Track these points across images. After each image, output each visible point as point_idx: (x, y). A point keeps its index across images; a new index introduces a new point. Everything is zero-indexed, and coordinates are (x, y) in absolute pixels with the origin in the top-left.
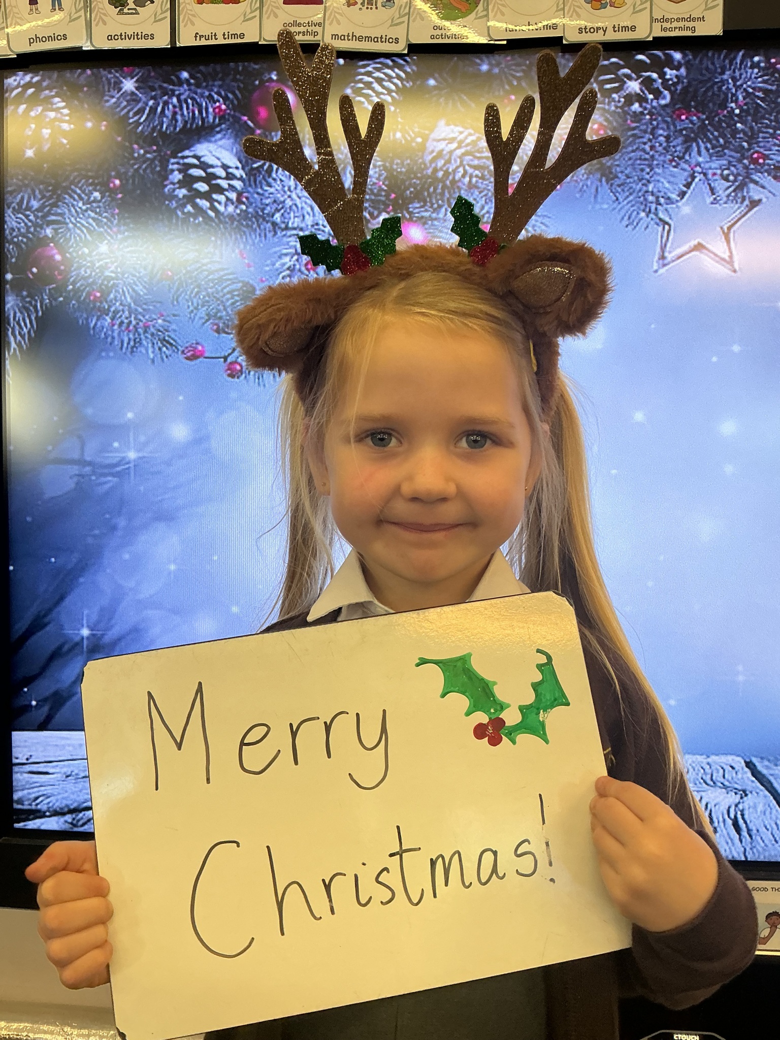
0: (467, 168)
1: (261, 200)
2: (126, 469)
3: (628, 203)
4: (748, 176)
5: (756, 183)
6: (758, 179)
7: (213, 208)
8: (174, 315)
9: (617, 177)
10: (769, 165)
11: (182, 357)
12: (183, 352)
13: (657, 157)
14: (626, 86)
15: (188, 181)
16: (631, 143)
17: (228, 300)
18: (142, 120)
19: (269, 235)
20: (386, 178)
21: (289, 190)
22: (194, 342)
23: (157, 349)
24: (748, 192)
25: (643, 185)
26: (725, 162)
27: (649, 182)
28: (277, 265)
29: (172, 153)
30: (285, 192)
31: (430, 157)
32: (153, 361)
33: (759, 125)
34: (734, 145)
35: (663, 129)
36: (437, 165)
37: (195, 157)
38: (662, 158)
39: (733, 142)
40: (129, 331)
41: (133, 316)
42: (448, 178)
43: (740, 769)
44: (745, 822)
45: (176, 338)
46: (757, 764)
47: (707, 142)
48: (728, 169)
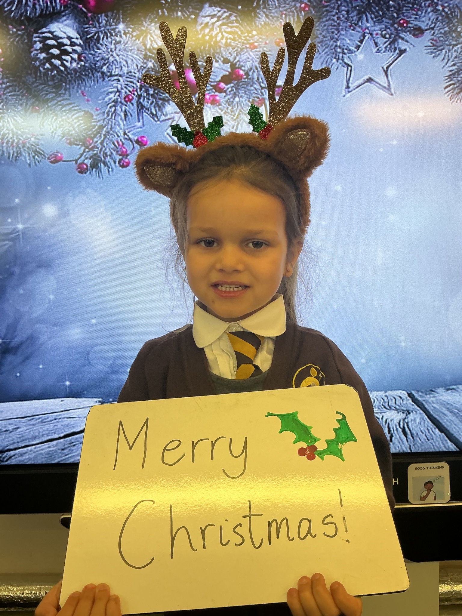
0: (224, 33)
1: (94, 58)
2: (17, 236)
3: (325, 53)
4: (397, 35)
5: (403, 39)
6: (403, 36)
7: (63, 65)
8: (42, 135)
9: (317, 37)
10: (410, 27)
11: (48, 162)
12: (49, 158)
13: (341, 24)
15: (46, 48)
16: (325, 15)
17: (76, 123)
18: (13, 8)
19: (100, 80)
21: (111, 51)
22: (55, 151)
23: (32, 157)
24: (398, 45)
25: (334, 42)
26: (383, 26)
27: (337, 40)
28: (106, 99)
29: (34, 30)
30: (108, 52)
31: (200, 27)
32: (30, 165)
33: (403, 2)
34: (388, 15)
35: (344, 6)
36: (204, 33)
37: (50, 32)
38: (345, 24)
39: (388, 13)
40: (13, 147)
41: (15, 137)
42: (212, 40)
43: (405, 398)
44: (410, 430)
45: (44, 150)
46: (415, 394)
47: (372, 14)
48: (385, 30)
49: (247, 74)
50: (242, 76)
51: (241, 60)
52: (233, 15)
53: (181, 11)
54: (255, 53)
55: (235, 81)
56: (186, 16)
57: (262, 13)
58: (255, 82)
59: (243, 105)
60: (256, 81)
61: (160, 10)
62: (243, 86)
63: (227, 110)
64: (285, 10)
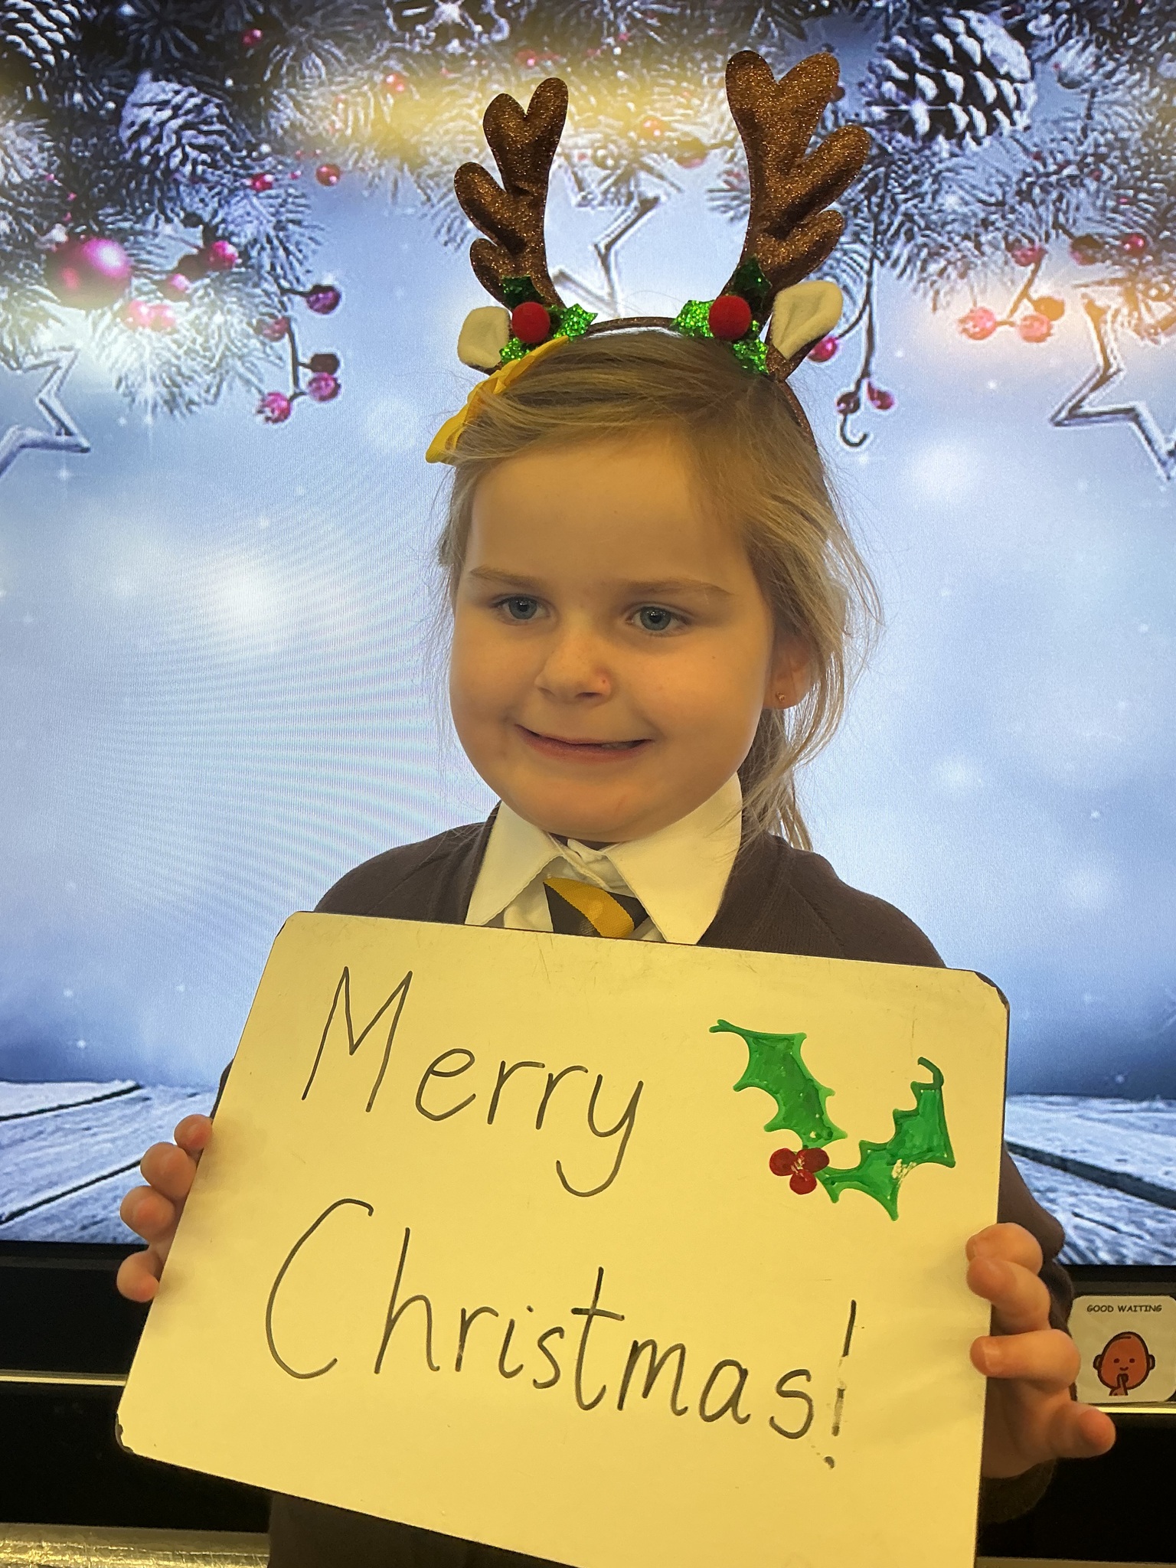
0: (188, 149)
3: (446, 206)
4: (636, 159)
5: (650, 170)
6: (651, 163)
9: (427, 163)
10: (670, 139)
14: (437, 13)
16: (447, 106)
20: (60, 167)
24: (637, 186)
26: (599, 136)
31: (129, 133)
33: (654, 73)
34: (613, 108)
35: (499, 82)
36: (139, 144)
39: (612, 102)
42: (158, 168)
48: (605, 147)
49: (244, 254)
50: (230, 259)
51: (230, 219)
52: (210, 102)
53: (81, 91)
54: (266, 201)
55: (215, 271)
56: (95, 103)
57: (284, 97)
58: (266, 275)
59: (233, 335)
60: (269, 273)
61: (28, 89)
62: (234, 285)
63: (191, 345)
64: (344, 92)
